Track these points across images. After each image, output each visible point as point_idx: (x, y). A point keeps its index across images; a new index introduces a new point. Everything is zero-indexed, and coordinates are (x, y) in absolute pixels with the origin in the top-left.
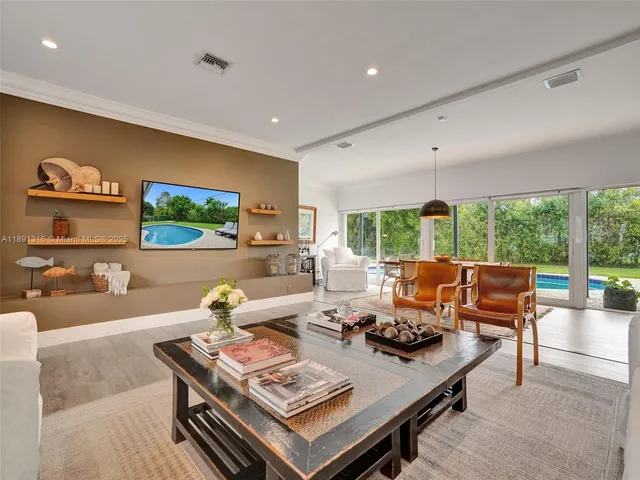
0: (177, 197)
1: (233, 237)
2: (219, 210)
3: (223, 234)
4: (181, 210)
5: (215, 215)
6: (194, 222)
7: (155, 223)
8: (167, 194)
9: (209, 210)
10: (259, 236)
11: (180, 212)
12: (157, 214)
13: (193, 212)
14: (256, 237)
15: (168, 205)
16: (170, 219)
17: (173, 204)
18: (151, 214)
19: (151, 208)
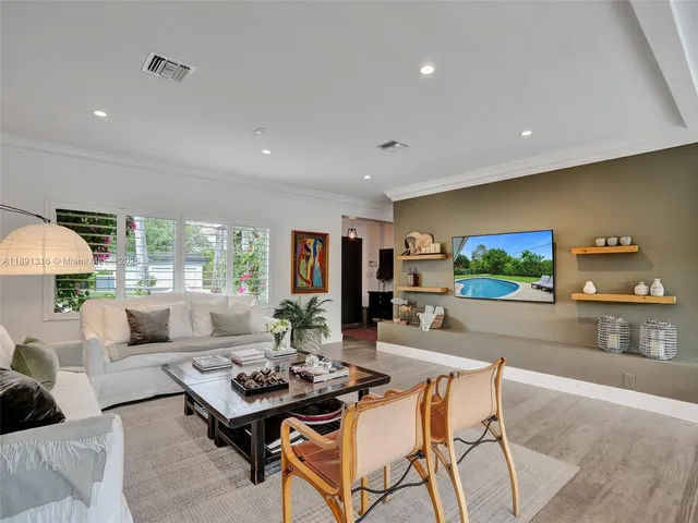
0: (494, 250)
1: (549, 290)
2: (536, 264)
3: (539, 287)
4: (497, 264)
5: (530, 269)
6: (510, 275)
7: (471, 276)
8: (483, 247)
9: (525, 263)
10: (590, 288)
11: (496, 264)
12: (473, 268)
13: (509, 265)
14: (585, 289)
15: (484, 259)
16: (486, 272)
17: (489, 258)
18: (467, 267)
19: (467, 262)
